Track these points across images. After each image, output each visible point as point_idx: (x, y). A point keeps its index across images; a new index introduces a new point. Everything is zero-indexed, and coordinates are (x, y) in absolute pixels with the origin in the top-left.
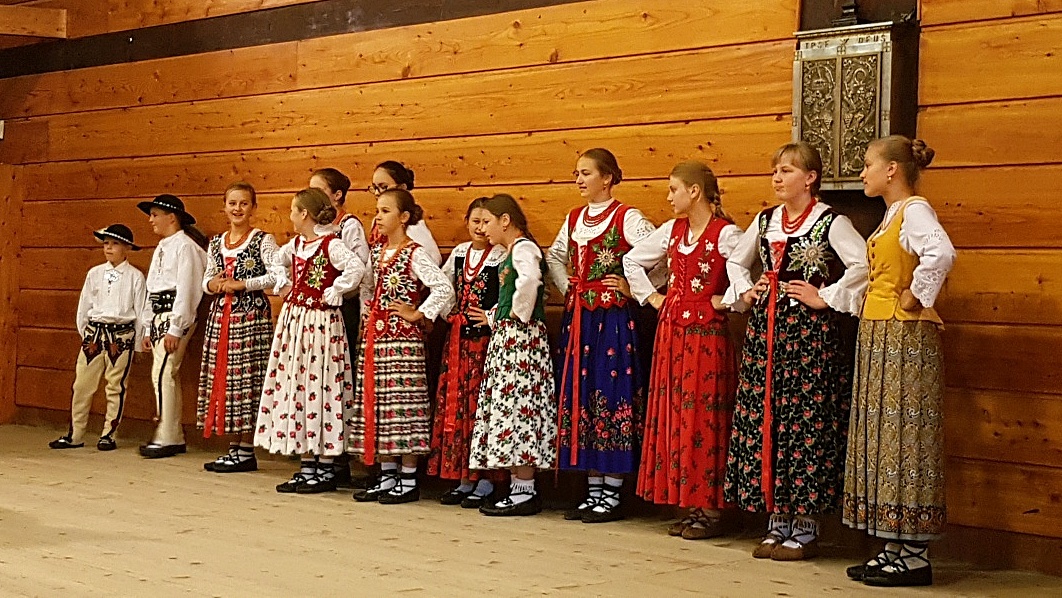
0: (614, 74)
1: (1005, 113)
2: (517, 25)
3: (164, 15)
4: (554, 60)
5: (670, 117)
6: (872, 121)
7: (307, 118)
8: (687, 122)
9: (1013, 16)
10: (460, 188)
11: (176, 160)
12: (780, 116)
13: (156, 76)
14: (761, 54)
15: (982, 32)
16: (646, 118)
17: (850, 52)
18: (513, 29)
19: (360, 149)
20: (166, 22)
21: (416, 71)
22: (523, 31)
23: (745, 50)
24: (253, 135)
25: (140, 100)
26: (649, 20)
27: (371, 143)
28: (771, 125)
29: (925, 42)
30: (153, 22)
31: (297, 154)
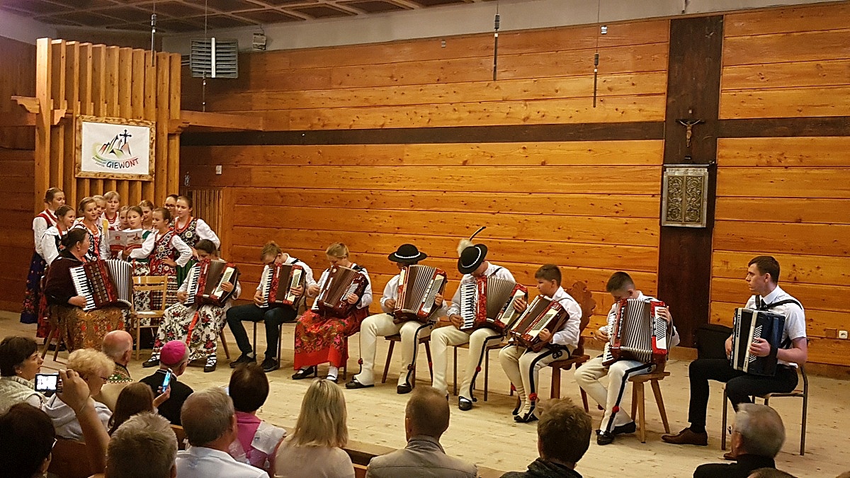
0: (575, 173)
1: (752, 201)
2: (524, 148)
3: (323, 126)
4: (543, 164)
5: (601, 192)
6: (699, 202)
7: (409, 178)
8: (609, 194)
9: (757, 166)
10: (494, 214)
11: (332, 192)
12: (653, 196)
13: (319, 153)
14: (645, 170)
15: (744, 171)
16: (590, 191)
17: (689, 174)
18: (522, 151)
19: (440, 194)
20: (326, 128)
21: (470, 162)
22: (528, 151)
23: (638, 169)
24: (378, 184)
25: (309, 163)
26: (592, 152)
27: (445, 192)
28: (650, 199)
29: (719, 173)
30: (319, 128)
31: (404, 194)
